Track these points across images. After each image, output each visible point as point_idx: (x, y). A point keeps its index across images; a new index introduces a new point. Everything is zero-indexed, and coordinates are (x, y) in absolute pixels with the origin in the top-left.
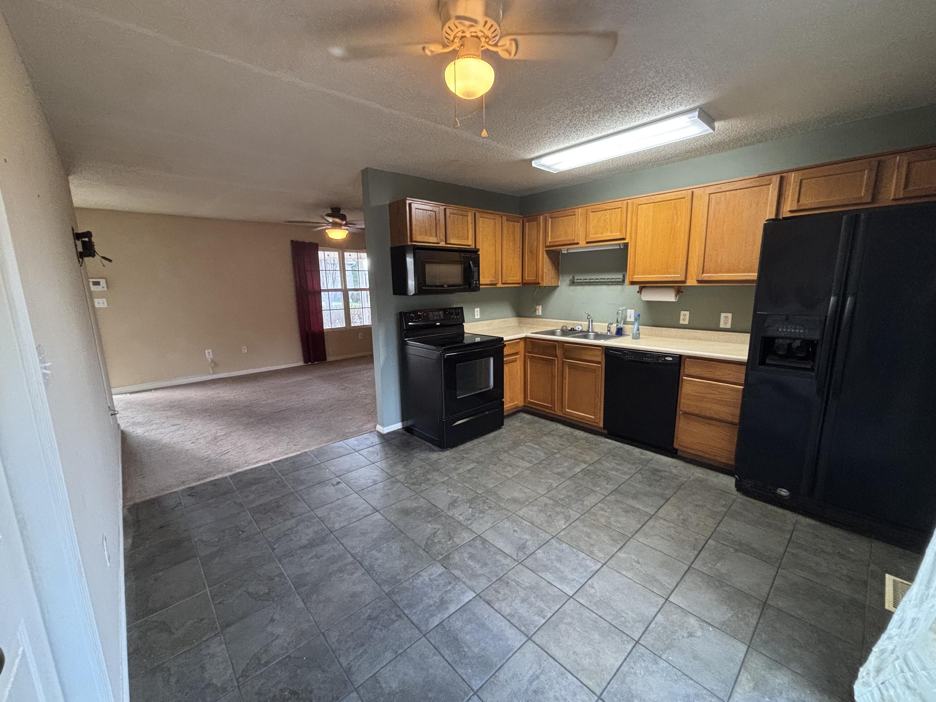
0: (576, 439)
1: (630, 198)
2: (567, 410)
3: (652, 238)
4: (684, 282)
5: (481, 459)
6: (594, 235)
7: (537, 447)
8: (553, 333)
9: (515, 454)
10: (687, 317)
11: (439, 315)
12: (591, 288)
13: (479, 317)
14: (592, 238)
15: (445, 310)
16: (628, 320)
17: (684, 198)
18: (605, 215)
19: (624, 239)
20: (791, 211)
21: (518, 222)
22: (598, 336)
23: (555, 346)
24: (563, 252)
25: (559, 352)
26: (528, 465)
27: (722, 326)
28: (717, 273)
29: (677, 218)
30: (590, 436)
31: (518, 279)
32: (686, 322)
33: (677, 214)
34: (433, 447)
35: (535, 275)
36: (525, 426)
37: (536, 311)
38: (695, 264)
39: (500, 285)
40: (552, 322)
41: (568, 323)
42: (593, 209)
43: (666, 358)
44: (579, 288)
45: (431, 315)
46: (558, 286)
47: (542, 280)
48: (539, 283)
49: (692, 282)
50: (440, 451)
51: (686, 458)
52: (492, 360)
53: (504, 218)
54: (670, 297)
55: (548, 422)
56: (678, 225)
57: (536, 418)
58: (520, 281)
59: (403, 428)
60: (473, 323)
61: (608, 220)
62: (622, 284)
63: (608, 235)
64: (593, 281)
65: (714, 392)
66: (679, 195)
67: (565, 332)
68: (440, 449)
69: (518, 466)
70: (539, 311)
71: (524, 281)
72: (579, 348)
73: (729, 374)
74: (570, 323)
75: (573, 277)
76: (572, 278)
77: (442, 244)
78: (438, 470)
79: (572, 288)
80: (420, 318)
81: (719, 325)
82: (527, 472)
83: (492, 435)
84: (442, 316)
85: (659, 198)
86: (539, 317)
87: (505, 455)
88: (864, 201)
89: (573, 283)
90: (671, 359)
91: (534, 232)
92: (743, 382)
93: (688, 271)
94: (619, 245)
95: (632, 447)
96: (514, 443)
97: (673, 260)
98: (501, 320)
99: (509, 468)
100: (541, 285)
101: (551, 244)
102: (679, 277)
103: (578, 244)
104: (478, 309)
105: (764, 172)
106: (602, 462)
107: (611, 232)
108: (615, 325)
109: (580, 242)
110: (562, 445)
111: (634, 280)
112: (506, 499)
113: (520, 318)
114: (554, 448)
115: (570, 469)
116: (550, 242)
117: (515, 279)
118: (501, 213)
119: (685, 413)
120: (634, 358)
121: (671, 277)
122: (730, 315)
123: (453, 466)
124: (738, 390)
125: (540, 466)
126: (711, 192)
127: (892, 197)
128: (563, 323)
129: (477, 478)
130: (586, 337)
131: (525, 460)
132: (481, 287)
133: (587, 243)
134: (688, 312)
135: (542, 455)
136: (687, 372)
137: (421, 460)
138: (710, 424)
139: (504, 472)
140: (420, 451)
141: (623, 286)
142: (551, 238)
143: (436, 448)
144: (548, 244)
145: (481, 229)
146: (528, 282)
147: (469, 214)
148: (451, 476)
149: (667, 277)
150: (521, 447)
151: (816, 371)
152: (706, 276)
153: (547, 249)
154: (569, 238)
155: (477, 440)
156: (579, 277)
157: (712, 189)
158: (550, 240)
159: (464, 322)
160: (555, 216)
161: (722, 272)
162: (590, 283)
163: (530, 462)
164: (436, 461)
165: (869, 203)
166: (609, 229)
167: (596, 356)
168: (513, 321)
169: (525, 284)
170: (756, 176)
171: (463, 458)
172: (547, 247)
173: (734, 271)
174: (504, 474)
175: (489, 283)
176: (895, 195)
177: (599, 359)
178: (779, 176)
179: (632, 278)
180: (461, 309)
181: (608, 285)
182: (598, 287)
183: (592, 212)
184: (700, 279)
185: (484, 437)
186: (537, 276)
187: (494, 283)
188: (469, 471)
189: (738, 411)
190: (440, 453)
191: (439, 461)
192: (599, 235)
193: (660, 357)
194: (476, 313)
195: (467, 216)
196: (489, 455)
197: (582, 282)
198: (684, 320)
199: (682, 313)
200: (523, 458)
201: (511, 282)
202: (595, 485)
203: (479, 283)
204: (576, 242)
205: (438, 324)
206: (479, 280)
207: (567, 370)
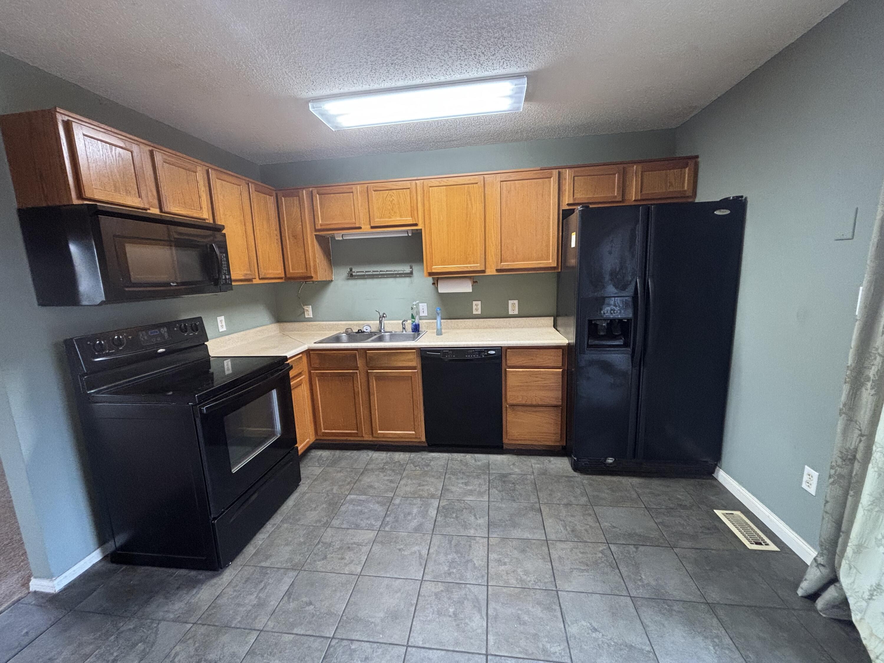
0: (402, 466)
1: (419, 178)
2: (379, 432)
3: (447, 225)
4: (484, 271)
5: (297, 558)
6: (381, 218)
7: (363, 497)
8: (337, 339)
9: (342, 524)
10: (479, 307)
11: (162, 335)
12: (375, 281)
13: (224, 329)
14: (377, 221)
15: (169, 325)
16: (422, 314)
17: (477, 183)
18: (391, 196)
19: (416, 225)
20: (569, 205)
21: (271, 196)
22: (393, 336)
23: (355, 356)
24: (337, 239)
25: (360, 363)
26: (371, 535)
27: (511, 312)
28: (514, 262)
29: (472, 205)
30: (413, 455)
31: (279, 272)
32: (479, 312)
33: (471, 200)
34: (193, 573)
35: (304, 267)
36: (330, 470)
37: (304, 312)
38: (493, 253)
39: (257, 281)
40: (330, 325)
41: (351, 325)
42: (376, 187)
43: (489, 352)
44: (360, 282)
45: (143, 336)
46: (332, 281)
47: (316, 272)
48: (312, 277)
49: (491, 271)
50: (213, 577)
51: (514, 450)
52: (274, 393)
53: (252, 187)
54: (466, 287)
55: (355, 454)
56: (474, 211)
57: (338, 453)
58: (283, 276)
59: (105, 558)
60: (218, 340)
61: (395, 201)
62: (410, 277)
63: (397, 220)
64: (378, 273)
65: (537, 379)
66: (472, 179)
67: (353, 336)
68: (209, 573)
69: (358, 544)
70: (309, 312)
71: (288, 276)
72: (384, 354)
73: (549, 359)
74: (354, 325)
75: (351, 270)
76: (349, 270)
77: (155, 211)
78: (227, 626)
79: (352, 282)
80: (121, 345)
81: (508, 312)
82: (376, 548)
83: (290, 502)
84: (166, 335)
85: (452, 181)
86: (309, 320)
87: (330, 532)
88: (617, 200)
89: (351, 276)
90: (493, 352)
91: (296, 210)
92: (560, 364)
93: (487, 260)
94: (407, 232)
95: (462, 455)
96: (330, 504)
97: (472, 249)
98: (258, 329)
99: (349, 556)
100: (314, 279)
101: (323, 227)
102: (478, 266)
103: (360, 228)
104: (222, 318)
105: (545, 166)
106: (448, 487)
107: (401, 216)
108: (410, 322)
109: (363, 227)
110: (391, 481)
111: (433, 271)
112: (378, 621)
113: (282, 324)
114: (386, 491)
115: (424, 514)
116: (321, 225)
117: (275, 272)
118: (248, 179)
119: (512, 406)
120: (456, 357)
121: (471, 267)
122: (516, 302)
123: (252, 599)
124: (557, 373)
125: (387, 529)
126: (502, 180)
127: (633, 199)
128: (346, 324)
129: (311, 603)
130: (381, 339)
131: (362, 529)
132: (233, 284)
133: (372, 227)
134: (480, 302)
135: (380, 510)
136: (509, 363)
137: (176, 620)
138: (536, 412)
139: (346, 565)
140: (166, 598)
141: (412, 279)
142: (322, 220)
143: (201, 575)
144: (318, 227)
145: (221, 197)
146: (293, 276)
147: (199, 168)
148: (259, 626)
149: (467, 267)
150: (343, 508)
151: (631, 346)
152: (505, 265)
153: (318, 233)
154: (346, 221)
155: (272, 521)
156: (356, 270)
157: (504, 177)
158: (320, 222)
159: (207, 340)
160: (325, 191)
161: (518, 261)
162: (372, 277)
163: (370, 528)
164: (214, 605)
165: (620, 202)
166: (398, 211)
167: (410, 360)
168: (273, 329)
169: (288, 278)
170: (539, 168)
171: (264, 571)
172: (316, 230)
173: (529, 260)
174: (347, 570)
175: (243, 278)
176: (635, 197)
177: (414, 364)
178: (557, 170)
179: (431, 269)
180: (200, 319)
181: (396, 277)
182: (383, 281)
183: (375, 191)
184: (499, 268)
185: (279, 512)
186: (307, 266)
187: (250, 277)
188: (288, 593)
189: (559, 394)
190: (214, 581)
191: (219, 602)
192: (387, 219)
193: (482, 352)
194: (220, 325)
195: (196, 172)
196: (305, 543)
197: (364, 275)
198: (477, 310)
199: (474, 303)
200: (357, 527)
201: (272, 276)
202: (465, 526)
203: (230, 278)
204: (357, 226)
205: (161, 350)
206: (229, 273)
207: (374, 384)
